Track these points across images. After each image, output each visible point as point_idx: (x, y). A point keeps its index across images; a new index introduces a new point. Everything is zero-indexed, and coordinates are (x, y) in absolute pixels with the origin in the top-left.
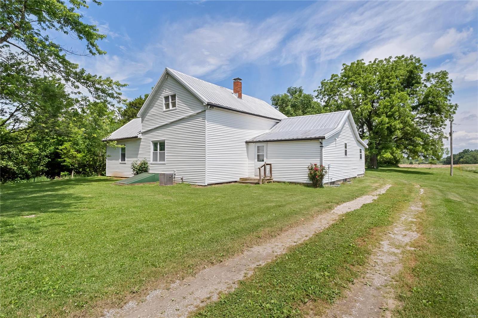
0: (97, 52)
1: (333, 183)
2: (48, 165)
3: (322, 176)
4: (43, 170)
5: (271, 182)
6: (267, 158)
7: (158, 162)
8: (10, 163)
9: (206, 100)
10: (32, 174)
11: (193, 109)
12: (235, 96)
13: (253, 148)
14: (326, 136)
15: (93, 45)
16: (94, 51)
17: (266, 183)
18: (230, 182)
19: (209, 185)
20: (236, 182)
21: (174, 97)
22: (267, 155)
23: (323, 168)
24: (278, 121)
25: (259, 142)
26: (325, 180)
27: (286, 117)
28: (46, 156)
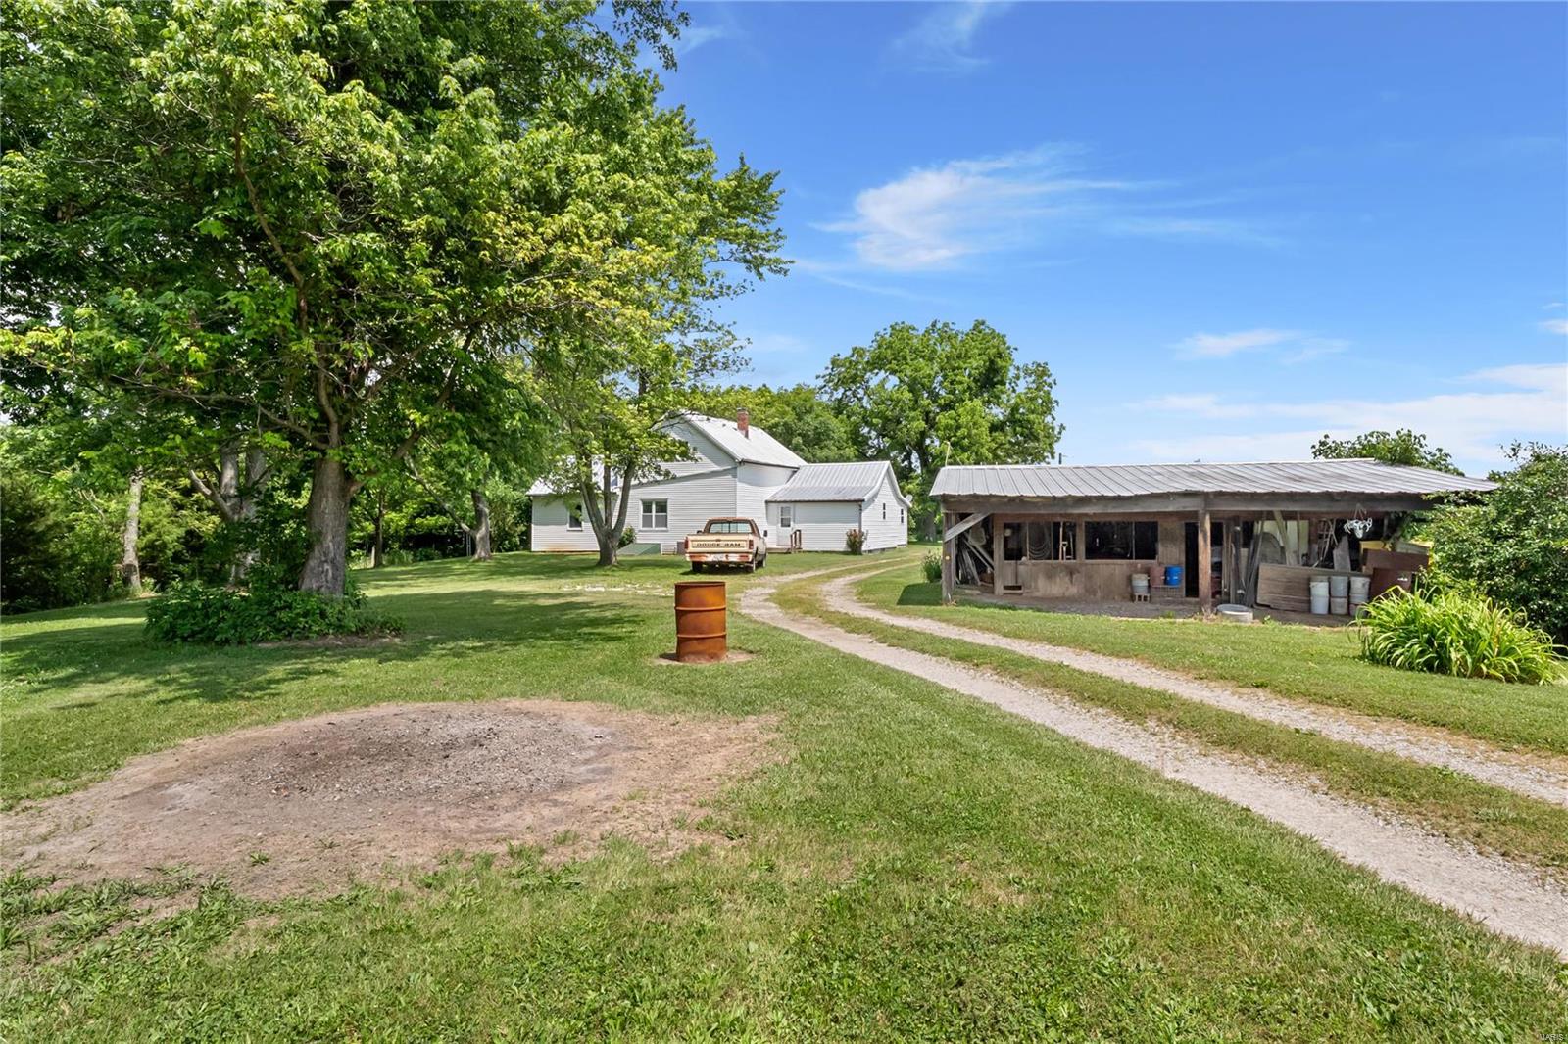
1: (870, 552)
3: (861, 543)
5: (802, 551)
6: (793, 523)
7: (654, 528)
9: (740, 457)
11: (717, 463)
12: (740, 434)
13: (775, 509)
14: (866, 498)
17: (799, 552)
22: (793, 519)
23: (862, 534)
24: (795, 470)
25: (785, 502)
26: (864, 548)
27: (805, 463)
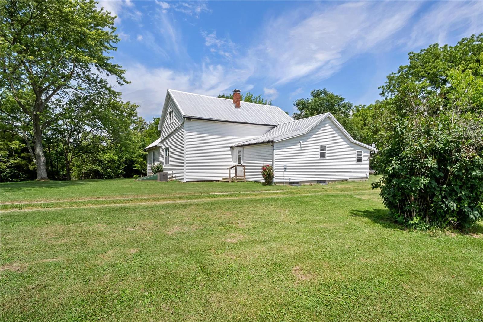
0: (124, 83)
2: (125, 169)
4: (122, 173)
5: (244, 181)
6: (243, 161)
7: (167, 164)
8: (99, 167)
9: (184, 114)
10: (115, 175)
11: (180, 122)
12: (234, 106)
14: (276, 139)
15: (121, 78)
16: (122, 82)
17: (237, 182)
18: (212, 181)
19: (187, 182)
20: (218, 181)
21: (172, 111)
22: (243, 158)
24: (274, 127)
26: (278, 179)
28: (124, 162)
